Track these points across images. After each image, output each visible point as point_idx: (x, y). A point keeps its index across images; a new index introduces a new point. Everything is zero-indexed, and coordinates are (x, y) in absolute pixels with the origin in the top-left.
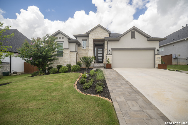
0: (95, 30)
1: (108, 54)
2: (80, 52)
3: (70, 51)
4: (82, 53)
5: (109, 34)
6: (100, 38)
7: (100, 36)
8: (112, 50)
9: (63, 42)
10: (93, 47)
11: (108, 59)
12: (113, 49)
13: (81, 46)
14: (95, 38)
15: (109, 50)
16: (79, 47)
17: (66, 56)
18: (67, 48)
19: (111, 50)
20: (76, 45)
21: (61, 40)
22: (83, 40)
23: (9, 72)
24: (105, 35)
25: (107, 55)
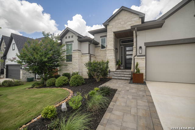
0: (116, 18)
1: (138, 54)
2: (97, 54)
3: (82, 54)
4: (100, 56)
5: (141, 20)
6: (124, 29)
7: (125, 25)
8: (147, 47)
9: (73, 41)
10: (112, 45)
11: (137, 65)
12: (149, 45)
13: (99, 46)
14: (116, 30)
15: (141, 47)
16: (96, 47)
17: (76, 61)
18: (77, 49)
19: (144, 47)
20: (89, 45)
21: (71, 39)
22: (101, 37)
23: (33, 78)
24: (133, 22)
25: (135, 58)
